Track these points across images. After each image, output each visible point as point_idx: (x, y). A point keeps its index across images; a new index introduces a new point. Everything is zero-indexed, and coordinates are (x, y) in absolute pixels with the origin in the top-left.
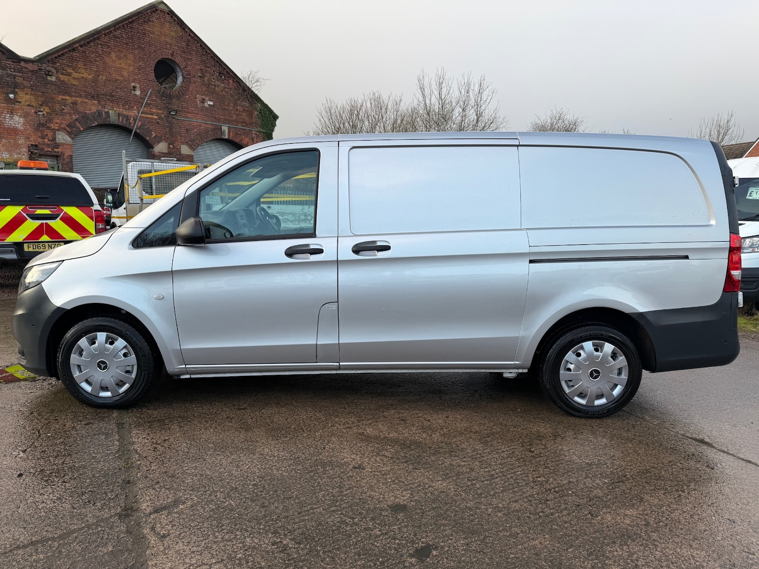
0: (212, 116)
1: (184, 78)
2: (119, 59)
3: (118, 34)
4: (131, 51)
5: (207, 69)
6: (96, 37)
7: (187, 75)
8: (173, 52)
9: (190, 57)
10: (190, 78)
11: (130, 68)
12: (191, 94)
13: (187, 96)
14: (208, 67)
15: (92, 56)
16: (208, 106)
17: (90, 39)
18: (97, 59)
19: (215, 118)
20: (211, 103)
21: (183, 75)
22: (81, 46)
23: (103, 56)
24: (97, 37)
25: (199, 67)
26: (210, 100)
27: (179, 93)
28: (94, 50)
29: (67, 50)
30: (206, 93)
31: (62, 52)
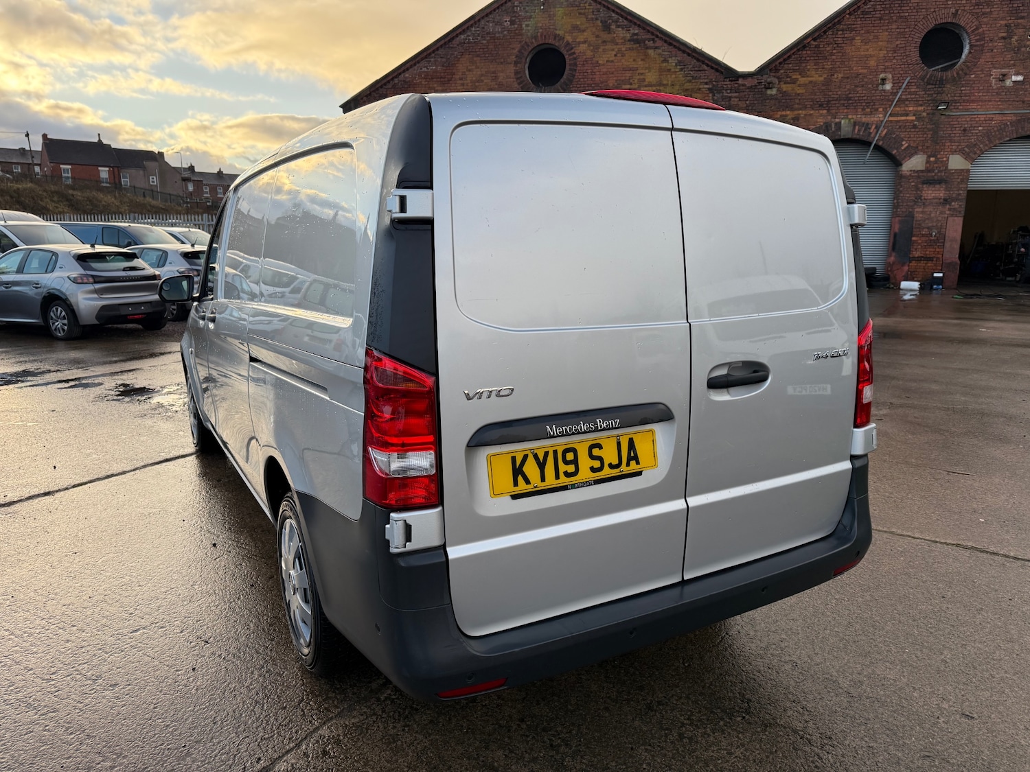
0: (1017, 99)
1: (971, 46)
2: (866, 43)
3: (869, 8)
4: (887, 28)
5: (1020, 21)
6: (836, 21)
7: (977, 40)
8: (957, 11)
9: (988, 10)
10: (983, 46)
11: (881, 52)
12: (982, 70)
13: (973, 76)
14: (1023, 18)
15: (828, 49)
16: (1011, 84)
17: (828, 26)
18: (834, 51)
19: (1023, 102)
20: (1020, 78)
21: (970, 43)
22: (814, 40)
23: (843, 45)
24: (839, 21)
25: (1003, 22)
26: (1017, 74)
27: (958, 74)
28: (831, 40)
29: (795, 49)
30: (1012, 62)
31: (789, 54)
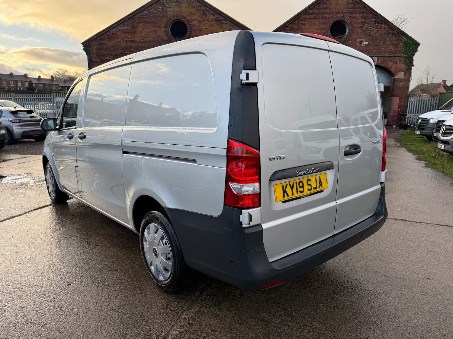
0: (366, 51)
1: (349, 29)
2: (310, 26)
3: (311, 12)
4: (318, 20)
5: (366, 21)
6: (298, 16)
7: (351, 27)
8: (344, 15)
9: (355, 16)
10: (353, 29)
11: (316, 30)
12: (353, 39)
13: (350, 41)
14: (367, 19)
15: (296, 28)
16: (364, 45)
17: (296, 19)
18: (298, 29)
19: (369, 52)
20: (367, 43)
21: (349, 28)
22: (290, 24)
23: (302, 27)
24: (299, 17)
25: (360, 21)
26: (366, 41)
27: (345, 40)
28: (297, 24)
29: (283, 28)
30: (364, 37)
31: (281, 29)
